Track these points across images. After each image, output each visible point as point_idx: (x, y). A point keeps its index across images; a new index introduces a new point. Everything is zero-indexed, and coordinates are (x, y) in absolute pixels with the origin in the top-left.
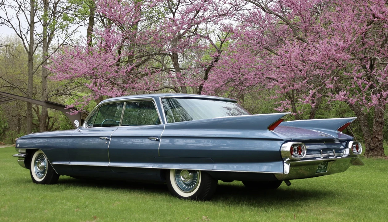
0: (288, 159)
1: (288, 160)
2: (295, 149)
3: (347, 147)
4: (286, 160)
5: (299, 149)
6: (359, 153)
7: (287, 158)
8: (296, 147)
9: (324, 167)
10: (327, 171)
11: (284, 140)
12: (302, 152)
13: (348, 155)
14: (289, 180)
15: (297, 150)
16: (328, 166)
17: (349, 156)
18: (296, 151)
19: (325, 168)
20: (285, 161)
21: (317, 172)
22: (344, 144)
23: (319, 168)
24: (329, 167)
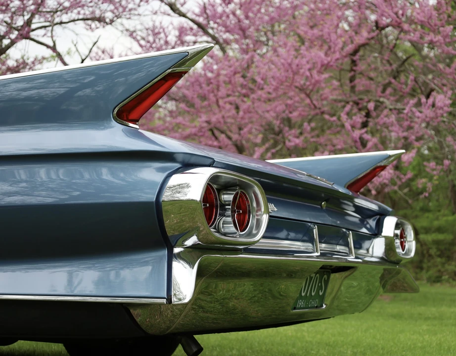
0: (192, 241)
1: (194, 247)
2: (223, 206)
3: (377, 232)
4: (182, 245)
5: (239, 208)
6: (406, 254)
7: (187, 235)
8: (228, 197)
9: (318, 292)
10: (324, 306)
11: (180, 158)
12: (252, 221)
13: (382, 258)
14: (196, 337)
15: (233, 212)
16: (329, 290)
17: (383, 260)
18: (229, 213)
19: (321, 294)
20: (177, 250)
21: (295, 308)
22: (372, 223)
23: (303, 294)
24: (332, 290)
